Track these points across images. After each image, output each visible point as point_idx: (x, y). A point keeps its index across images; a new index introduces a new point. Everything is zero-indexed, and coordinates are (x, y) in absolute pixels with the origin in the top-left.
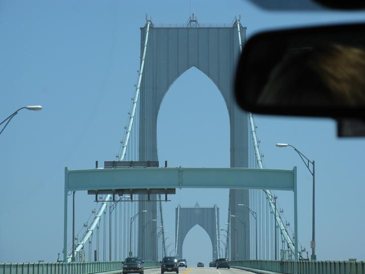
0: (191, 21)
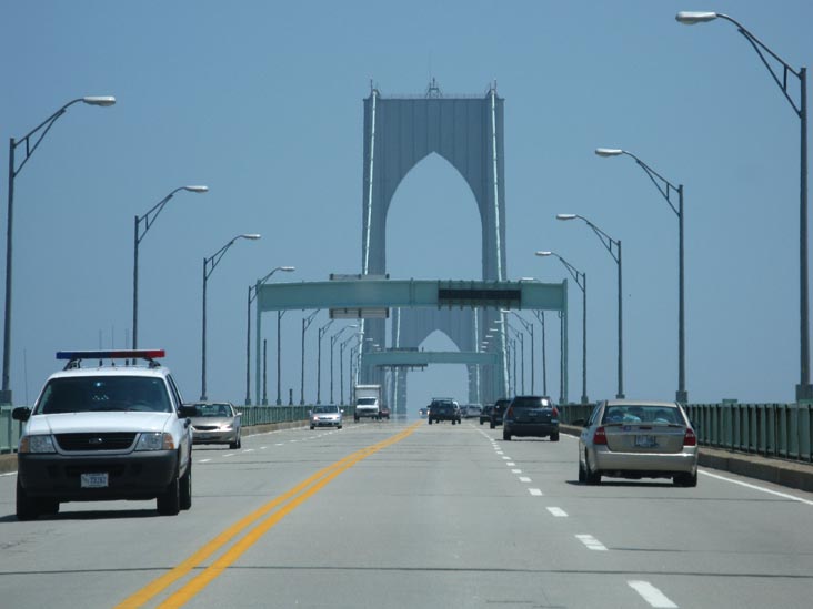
0: (431, 89)
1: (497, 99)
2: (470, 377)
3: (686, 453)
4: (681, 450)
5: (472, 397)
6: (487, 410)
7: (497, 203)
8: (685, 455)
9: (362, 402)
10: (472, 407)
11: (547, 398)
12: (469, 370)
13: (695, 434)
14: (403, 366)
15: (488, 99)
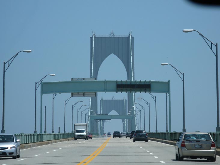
0: (111, 34)
1: (132, 37)
2: (123, 124)
3: (212, 150)
4: (210, 149)
5: (124, 130)
6: (127, 134)
7: (132, 69)
8: (211, 150)
9: (78, 131)
10: (123, 133)
11: (145, 131)
12: (123, 121)
13: (215, 143)
14: (103, 120)
15: (129, 37)
